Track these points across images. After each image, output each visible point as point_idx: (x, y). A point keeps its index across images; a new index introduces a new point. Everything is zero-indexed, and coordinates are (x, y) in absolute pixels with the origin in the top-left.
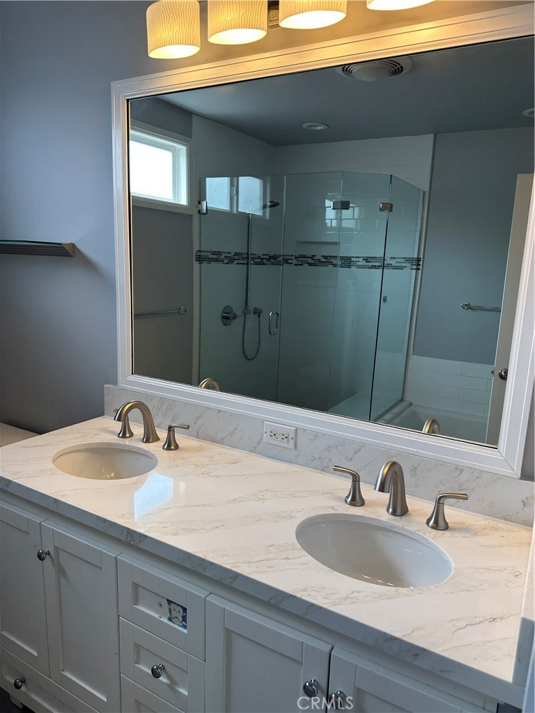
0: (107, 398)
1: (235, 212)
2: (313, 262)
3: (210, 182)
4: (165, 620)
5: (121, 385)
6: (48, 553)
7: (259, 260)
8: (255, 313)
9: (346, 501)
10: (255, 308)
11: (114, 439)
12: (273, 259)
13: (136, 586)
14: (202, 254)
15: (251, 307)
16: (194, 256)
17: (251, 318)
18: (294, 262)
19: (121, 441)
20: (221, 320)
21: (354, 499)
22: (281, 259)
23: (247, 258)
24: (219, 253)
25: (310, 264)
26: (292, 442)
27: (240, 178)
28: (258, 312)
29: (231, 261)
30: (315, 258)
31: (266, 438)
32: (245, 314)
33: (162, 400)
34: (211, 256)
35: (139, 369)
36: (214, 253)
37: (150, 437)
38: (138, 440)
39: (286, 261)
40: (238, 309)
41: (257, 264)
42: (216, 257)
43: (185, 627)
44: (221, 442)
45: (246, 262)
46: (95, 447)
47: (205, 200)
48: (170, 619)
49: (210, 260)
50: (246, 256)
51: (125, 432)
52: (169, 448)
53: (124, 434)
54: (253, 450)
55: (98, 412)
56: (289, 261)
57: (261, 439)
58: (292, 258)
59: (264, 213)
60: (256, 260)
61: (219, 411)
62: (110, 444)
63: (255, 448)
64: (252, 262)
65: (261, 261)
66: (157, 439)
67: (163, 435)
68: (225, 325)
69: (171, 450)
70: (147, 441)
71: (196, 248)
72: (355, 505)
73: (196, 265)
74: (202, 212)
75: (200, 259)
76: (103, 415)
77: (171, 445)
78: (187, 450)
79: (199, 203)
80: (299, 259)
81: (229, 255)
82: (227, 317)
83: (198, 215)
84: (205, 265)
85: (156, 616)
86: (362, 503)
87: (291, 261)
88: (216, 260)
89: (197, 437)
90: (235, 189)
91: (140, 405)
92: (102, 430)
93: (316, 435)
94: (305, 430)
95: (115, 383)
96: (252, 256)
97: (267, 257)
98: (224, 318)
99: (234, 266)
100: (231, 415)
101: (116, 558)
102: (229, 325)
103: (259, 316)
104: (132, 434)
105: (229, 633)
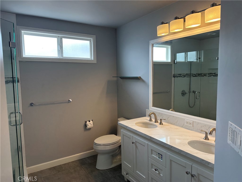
0: (147, 112)
1: (186, 61)
2: (215, 75)
3: (178, 55)
4: (158, 158)
5: (150, 109)
6: (134, 143)
7: (195, 75)
8: (193, 92)
9: (204, 139)
10: (193, 91)
11: (148, 121)
12: (200, 75)
13: (152, 150)
14: (175, 75)
15: (192, 90)
16: (172, 76)
17: (192, 94)
18: (208, 75)
19: (150, 122)
20: (181, 94)
21: (206, 138)
22: (203, 74)
23: (190, 75)
24: (181, 74)
25: (214, 76)
26: (192, 125)
27: (188, 53)
28: (194, 92)
29: (185, 76)
30: (215, 74)
31: (185, 124)
32: (190, 93)
33: (159, 113)
34: (178, 75)
35: (154, 106)
36: (179, 74)
37: (156, 121)
38: (154, 122)
39: (205, 75)
40: (187, 91)
41: (194, 76)
42: (180, 76)
43: (162, 160)
44: (174, 124)
45: (190, 76)
46: (144, 122)
47: (176, 59)
48: (159, 158)
49: (177, 77)
50: (190, 74)
51: (151, 120)
52: (160, 124)
53: (150, 120)
54: (182, 127)
55: (145, 116)
56: (206, 75)
57: (184, 124)
58: (207, 74)
59: (197, 61)
60: (193, 75)
61: (173, 116)
62: (147, 122)
63: (183, 126)
64: (192, 76)
65: (195, 76)
66: (158, 122)
67: (159, 121)
68: (183, 96)
69: (161, 125)
70: (156, 122)
71: (173, 73)
72: (206, 140)
73: (173, 78)
74: (175, 63)
75: (174, 77)
76: (146, 116)
77: (161, 123)
78: (164, 125)
79: (174, 61)
80: (210, 74)
81: (184, 75)
82: (183, 94)
83: (174, 64)
84: (176, 78)
85: (156, 157)
86: (208, 139)
87: (207, 75)
88: (180, 77)
89: (168, 123)
90: (186, 55)
91: (153, 113)
92: (146, 119)
93: (198, 123)
94: (195, 122)
95: (149, 109)
96: (192, 74)
97: (198, 74)
98: (182, 94)
99: (186, 78)
100: (176, 117)
101: (148, 144)
102: (184, 96)
103: (195, 93)
104: (152, 121)
105: (171, 160)
